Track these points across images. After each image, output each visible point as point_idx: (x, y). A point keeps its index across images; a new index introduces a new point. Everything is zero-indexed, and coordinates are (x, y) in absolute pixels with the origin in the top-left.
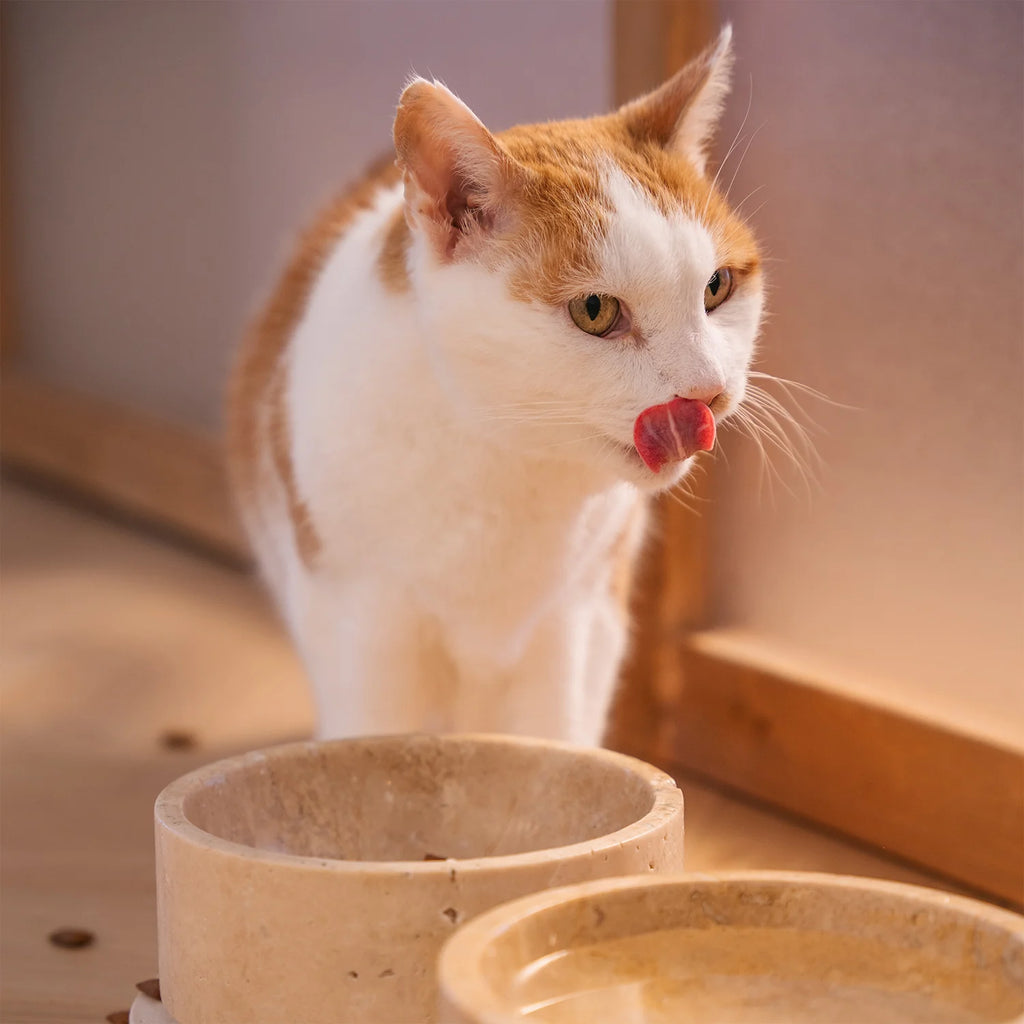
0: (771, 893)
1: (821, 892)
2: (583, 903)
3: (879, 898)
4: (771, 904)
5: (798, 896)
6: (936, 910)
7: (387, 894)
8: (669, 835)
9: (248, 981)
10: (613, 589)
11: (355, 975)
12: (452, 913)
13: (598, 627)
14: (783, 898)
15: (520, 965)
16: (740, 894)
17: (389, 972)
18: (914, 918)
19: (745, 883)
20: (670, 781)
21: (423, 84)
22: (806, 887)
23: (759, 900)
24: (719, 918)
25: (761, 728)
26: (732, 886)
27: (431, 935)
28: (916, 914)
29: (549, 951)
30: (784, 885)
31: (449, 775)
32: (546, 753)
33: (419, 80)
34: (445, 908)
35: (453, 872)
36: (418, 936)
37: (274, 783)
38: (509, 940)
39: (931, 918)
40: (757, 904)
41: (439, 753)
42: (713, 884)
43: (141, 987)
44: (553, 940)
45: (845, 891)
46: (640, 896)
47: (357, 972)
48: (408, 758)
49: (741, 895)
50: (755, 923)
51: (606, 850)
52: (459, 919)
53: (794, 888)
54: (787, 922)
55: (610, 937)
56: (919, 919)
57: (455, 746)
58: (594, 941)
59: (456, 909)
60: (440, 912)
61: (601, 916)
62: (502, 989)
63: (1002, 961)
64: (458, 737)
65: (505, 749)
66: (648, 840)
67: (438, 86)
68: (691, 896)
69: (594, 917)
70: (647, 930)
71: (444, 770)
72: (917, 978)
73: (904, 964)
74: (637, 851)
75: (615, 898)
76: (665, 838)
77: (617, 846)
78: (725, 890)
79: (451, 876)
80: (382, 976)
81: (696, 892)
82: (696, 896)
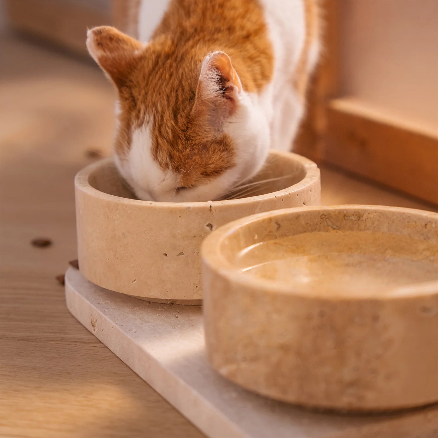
0: (359, 215)
1: (382, 214)
2: (270, 220)
3: (409, 217)
4: (358, 220)
5: (371, 216)
6: (436, 222)
7: (180, 217)
8: (313, 189)
11: (166, 255)
12: (210, 226)
14: (365, 217)
15: (241, 248)
16: (344, 215)
17: (181, 253)
18: (426, 225)
19: (346, 210)
20: (314, 165)
22: (375, 211)
23: (353, 218)
24: (334, 227)
25: (363, 144)
26: (340, 212)
27: (200, 236)
28: (427, 223)
29: (254, 242)
30: (365, 211)
34: (207, 223)
36: (195, 237)
38: (235, 237)
39: (434, 225)
40: (352, 220)
42: (331, 211)
43: (71, 263)
44: (256, 237)
45: (393, 213)
46: (297, 216)
47: (167, 253)
50: (351, 229)
51: (282, 196)
52: (214, 228)
53: (369, 212)
54: (366, 228)
55: (284, 235)
56: (427, 226)
58: (276, 238)
59: (212, 224)
60: (205, 225)
61: (279, 226)
62: (231, 260)
66: (303, 191)
68: (321, 216)
69: (276, 226)
70: (300, 233)
72: (428, 253)
73: (421, 247)
74: (297, 197)
75: (286, 218)
76: (311, 191)
77: (288, 194)
78: (337, 213)
79: (210, 208)
80: (179, 255)
81: (323, 214)
82: (323, 217)
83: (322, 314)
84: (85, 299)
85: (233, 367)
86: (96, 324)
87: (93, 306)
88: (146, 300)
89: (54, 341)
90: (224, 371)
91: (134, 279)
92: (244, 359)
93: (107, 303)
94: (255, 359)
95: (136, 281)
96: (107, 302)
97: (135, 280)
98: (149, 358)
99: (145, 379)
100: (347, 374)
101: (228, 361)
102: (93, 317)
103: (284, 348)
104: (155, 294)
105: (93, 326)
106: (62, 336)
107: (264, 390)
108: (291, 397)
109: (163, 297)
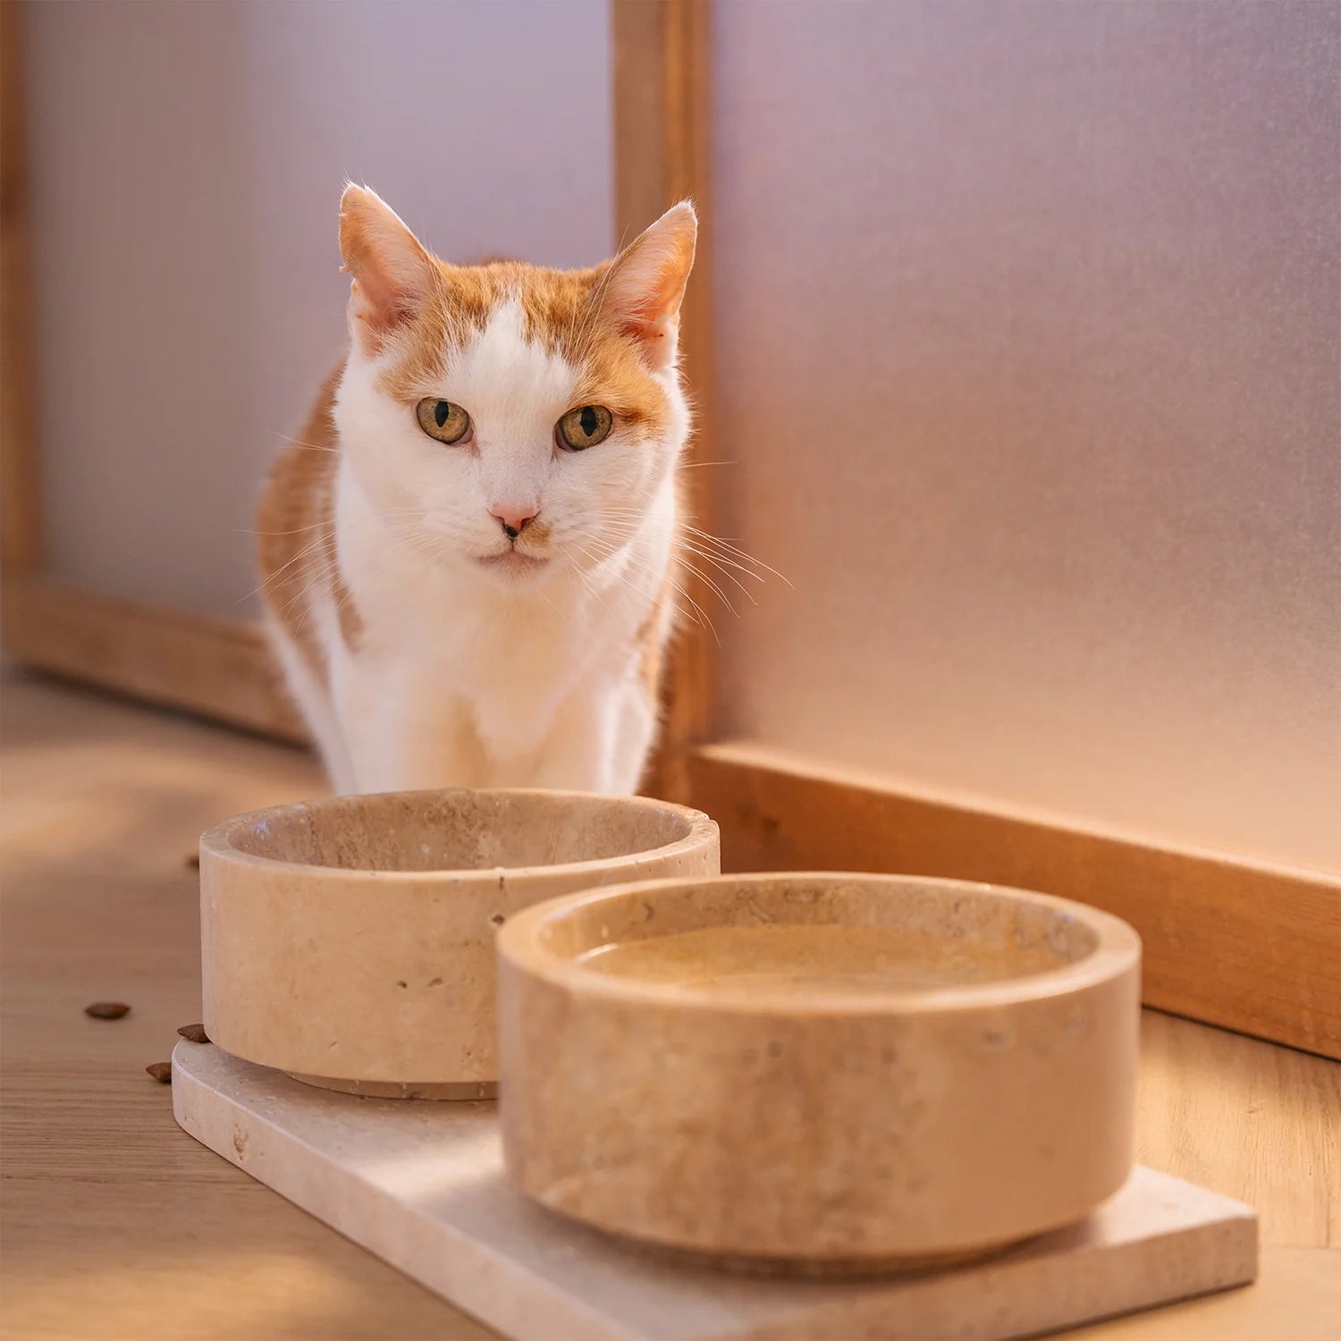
0: (816, 891)
2: (633, 898)
4: (815, 902)
5: (842, 892)
6: (979, 898)
7: (436, 901)
8: (708, 855)
9: (296, 997)
10: (643, 674)
11: (404, 985)
12: (500, 921)
13: (627, 713)
14: (828, 895)
17: (437, 981)
18: (957, 906)
19: (790, 882)
20: (703, 816)
21: (354, 189)
22: (849, 883)
23: (804, 898)
24: (765, 916)
26: (777, 885)
27: (479, 943)
28: (959, 902)
29: (601, 942)
30: (828, 883)
31: (484, 827)
32: (579, 801)
33: (351, 185)
34: (494, 915)
35: (502, 879)
36: (467, 944)
37: (313, 832)
38: (563, 927)
39: (974, 904)
40: (801, 902)
41: (475, 807)
42: (759, 883)
43: (183, 1032)
44: (605, 932)
46: (688, 894)
47: (405, 981)
48: (444, 811)
49: (786, 893)
50: (800, 921)
51: (649, 861)
54: (833, 920)
55: (661, 932)
56: (961, 906)
57: (490, 798)
58: (644, 936)
59: (504, 915)
60: (489, 919)
61: (651, 912)
63: (1046, 937)
64: (492, 791)
65: (539, 800)
66: (689, 856)
67: (368, 191)
68: (738, 893)
69: (644, 912)
71: (480, 823)
74: (679, 866)
75: (664, 894)
76: (705, 858)
77: (660, 860)
78: (770, 888)
79: (499, 881)
80: (431, 985)
81: (742, 891)
82: (741, 894)
83: (775, 1050)
84: (220, 1094)
85: (572, 1185)
86: (247, 1146)
87: (239, 1106)
88: (354, 1093)
89: (154, 1181)
90: (552, 1197)
91: (333, 1041)
92: (600, 1163)
93: (271, 1100)
94: (623, 1160)
95: (336, 1046)
96: (270, 1097)
97: (335, 1043)
98: (374, 1195)
99: (363, 1242)
100: (829, 1180)
101: (560, 1172)
102: (239, 1130)
103: (692, 1130)
104: (379, 1070)
105: (239, 1150)
106: (172, 1172)
107: (646, 1228)
108: (705, 1238)
109: (396, 1079)
